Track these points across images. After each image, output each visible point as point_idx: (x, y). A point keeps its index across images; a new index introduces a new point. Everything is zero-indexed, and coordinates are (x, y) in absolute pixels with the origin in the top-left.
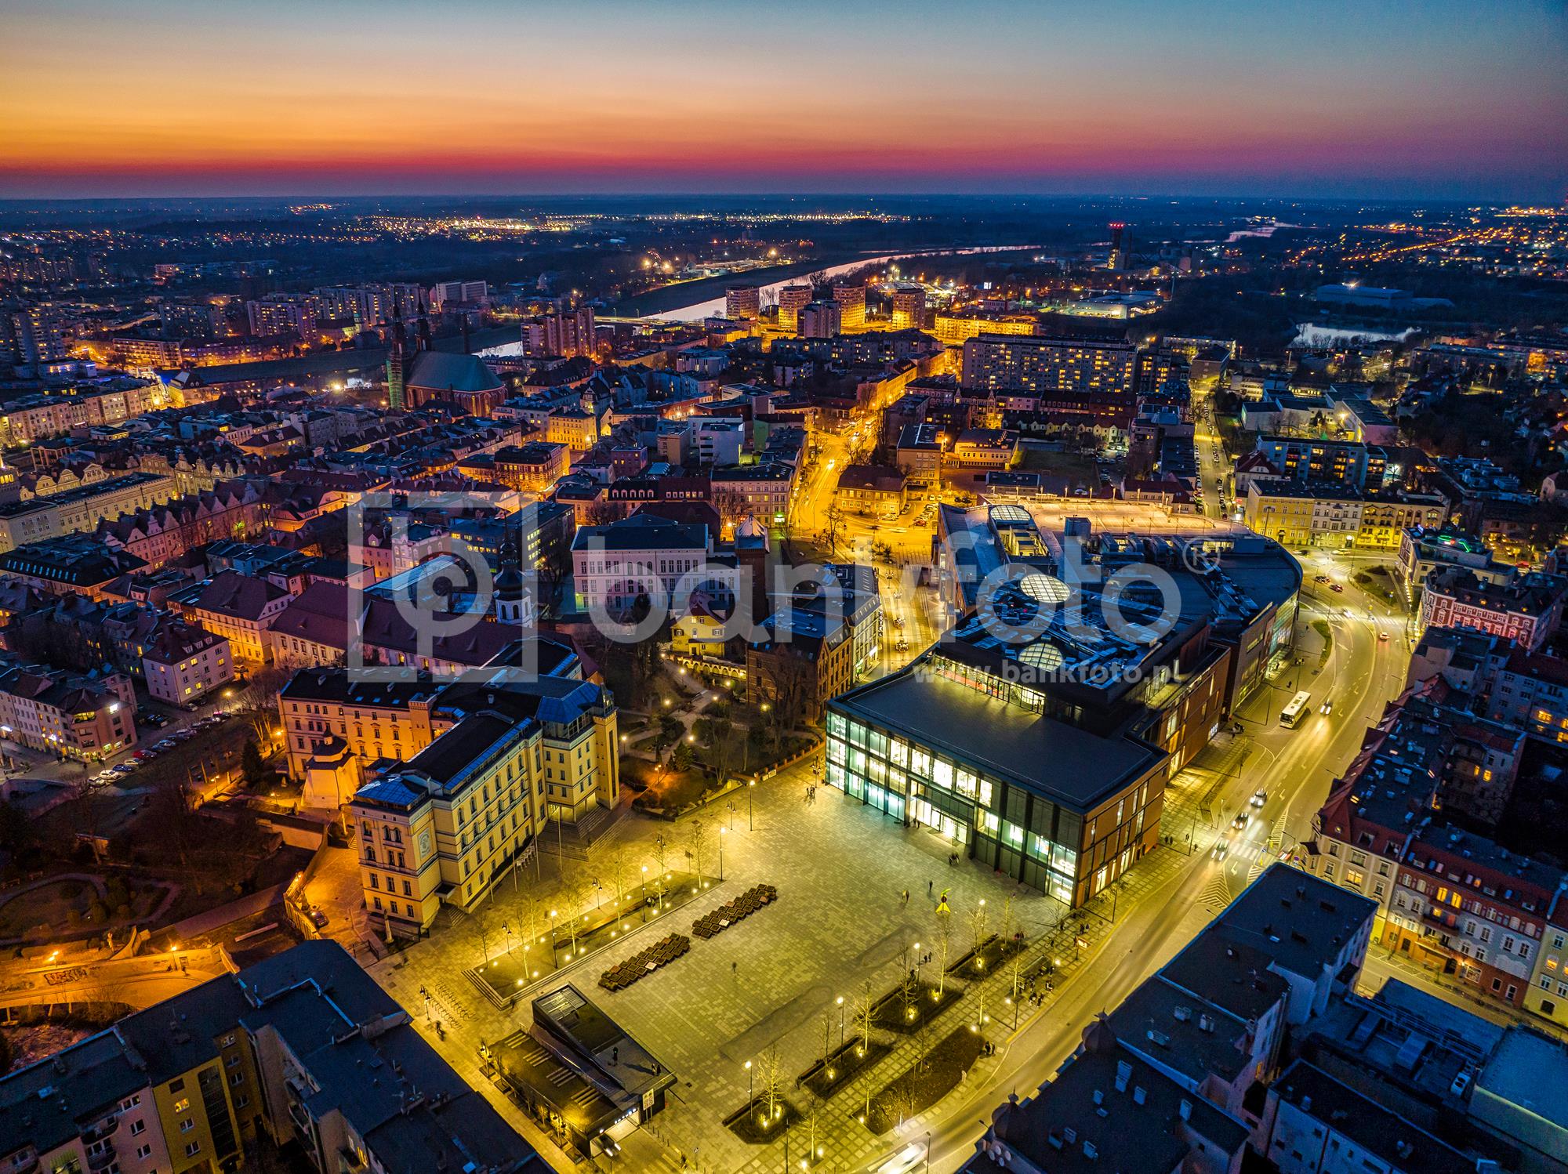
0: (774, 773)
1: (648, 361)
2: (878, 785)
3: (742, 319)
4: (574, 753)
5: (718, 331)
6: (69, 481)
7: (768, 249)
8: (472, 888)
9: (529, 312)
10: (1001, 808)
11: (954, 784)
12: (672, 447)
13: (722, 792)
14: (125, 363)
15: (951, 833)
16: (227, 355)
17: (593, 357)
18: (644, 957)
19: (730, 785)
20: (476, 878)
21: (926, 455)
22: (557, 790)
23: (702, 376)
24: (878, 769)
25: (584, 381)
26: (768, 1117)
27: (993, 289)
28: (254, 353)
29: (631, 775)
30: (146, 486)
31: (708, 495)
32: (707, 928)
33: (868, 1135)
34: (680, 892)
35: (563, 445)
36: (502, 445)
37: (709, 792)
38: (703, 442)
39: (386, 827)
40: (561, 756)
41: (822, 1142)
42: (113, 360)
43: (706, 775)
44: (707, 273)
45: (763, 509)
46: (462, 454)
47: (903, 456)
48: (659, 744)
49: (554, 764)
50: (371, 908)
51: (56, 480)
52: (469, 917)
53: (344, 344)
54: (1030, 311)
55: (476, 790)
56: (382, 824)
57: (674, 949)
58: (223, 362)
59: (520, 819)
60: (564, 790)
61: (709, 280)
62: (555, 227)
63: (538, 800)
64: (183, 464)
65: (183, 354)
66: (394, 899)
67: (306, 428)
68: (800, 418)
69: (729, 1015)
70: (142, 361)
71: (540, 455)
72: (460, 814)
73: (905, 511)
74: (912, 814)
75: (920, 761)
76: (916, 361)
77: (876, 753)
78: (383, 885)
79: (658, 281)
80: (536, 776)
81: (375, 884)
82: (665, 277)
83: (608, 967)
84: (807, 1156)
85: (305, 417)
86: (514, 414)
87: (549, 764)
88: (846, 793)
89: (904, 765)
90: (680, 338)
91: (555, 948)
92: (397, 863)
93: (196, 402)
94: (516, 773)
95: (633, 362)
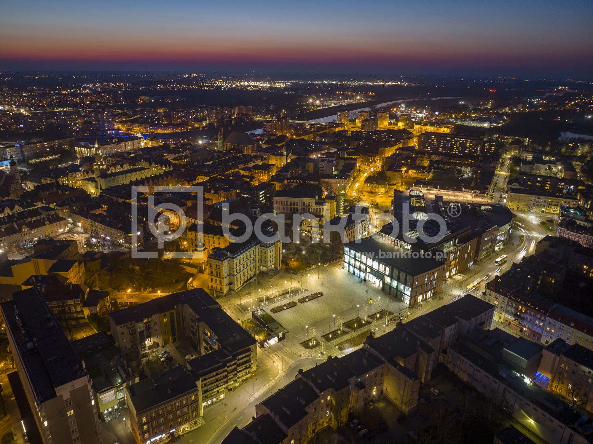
0: (328, 264)
1: (306, 138)
2: (357, 268)
3: (342, 123)
4: (269, 251)
5: (333, 127)
6: (119, 169)
7: (356, 96)
8: (238, 285)
9: (266, 118)
10: (391, 276)
11: (379, 269)
12: (310, 167)
13: (312, 268)
14: (132, 131)
15: (378, 283)
16: (164, 129)
17: (288, 135)
18: (284, 306)
19: (314, 266)
20: (239, 283)
21: (397, 174)
22: (263, 262)
23: (325, 143)
24: (358, 264)
25: (283, 143)
26: (312, 343)
27: (439, 114)
28: (173, 129)
29: (285, 261)
30: (143, 171)
31: (319, 183)
32: (302, 301)
33: (338, 350)
34: (295, 292)
35: (274, 165)
36: (254, 164)
37: (307, 268)
38: (321, 166)
39: (216, 265)
40: (265, 252)
41: (325, 350)
42: (128, 130)
43: (307, 263)
44: (333, 105)
45: (337, 189)
46: (241, 166)
47: (389, 174)
48: (294, 255)
49: (263, 254)
50: (210, 288)
51: (115, 168)
52: (236, 293)
53: (203, 127)
54: (452, 123)
55: (241, 257)
56: (215, 264)
57: (292, 305)
58: (163, 132)
59: (252, 269)
60: (265, 262)
61: (333, 107)
62: (278, 85)
63: (258, 264)
64: (153, 165)
65: (150, 128)
66: (217, 285)
67: (191, 156)
68: (356, 159)
69: (305, 321)
70: (137, 130)
71: (266, 167)
72: (236, 263)
73: (386, 192)
74: (367, 278)
75: (370, 262)
76: (402, 141)
77: (358, 259)
78: (214, 281)
79: (314, 107)
80: (257, 257)
81: (212, 281)
82: (316, 106)
83: (273, 307)
84: (321, 353)
85: (191, 152)
86: (259, 154)
87: (262, 254)
88: (349, 271)
89: (365, 263)
90: (319, 129)
91: (259, 301)
92: (218, 275)
93: (154, 145)
94: (252, 255)
95: (301, 138)
